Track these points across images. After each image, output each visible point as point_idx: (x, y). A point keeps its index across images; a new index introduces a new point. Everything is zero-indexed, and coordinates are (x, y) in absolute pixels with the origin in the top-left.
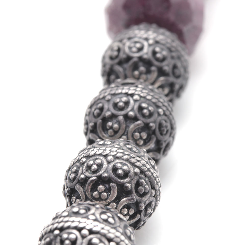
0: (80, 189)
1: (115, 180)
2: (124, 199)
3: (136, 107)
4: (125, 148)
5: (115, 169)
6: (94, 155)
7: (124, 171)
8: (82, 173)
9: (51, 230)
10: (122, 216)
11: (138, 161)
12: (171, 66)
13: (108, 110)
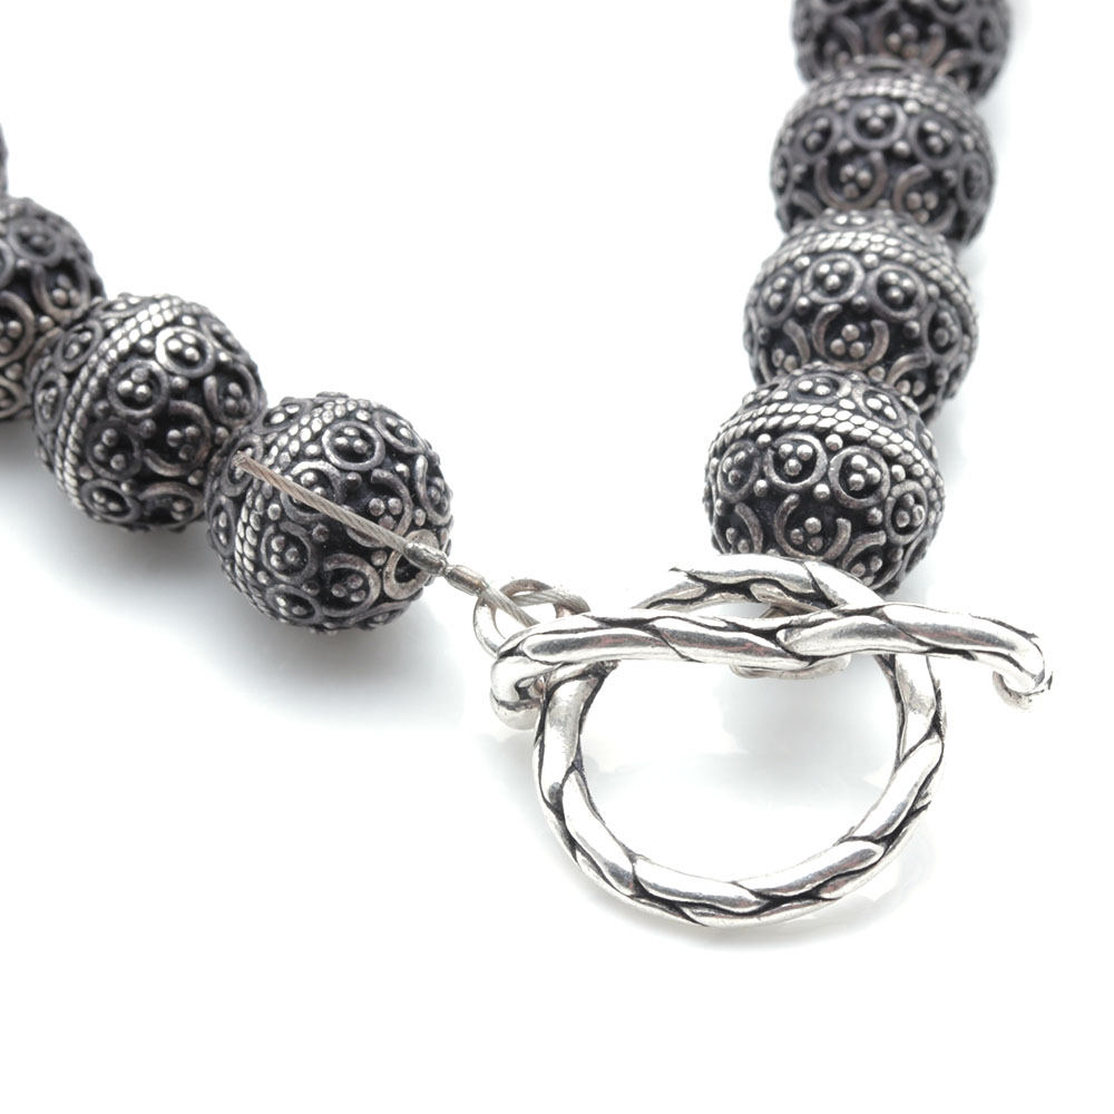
0: (795, 331)
1: (884, 313)
2: (903, 359)
3: (912, 130)
4: (900, 234)
5: (883, 286)
6: (831, 250)
7: (904, 290)
8: (803, 294)
9: (747, 431)
10: (910, 403)
11: (934, 267)
12: (977, 23)
13: (844, 135)
